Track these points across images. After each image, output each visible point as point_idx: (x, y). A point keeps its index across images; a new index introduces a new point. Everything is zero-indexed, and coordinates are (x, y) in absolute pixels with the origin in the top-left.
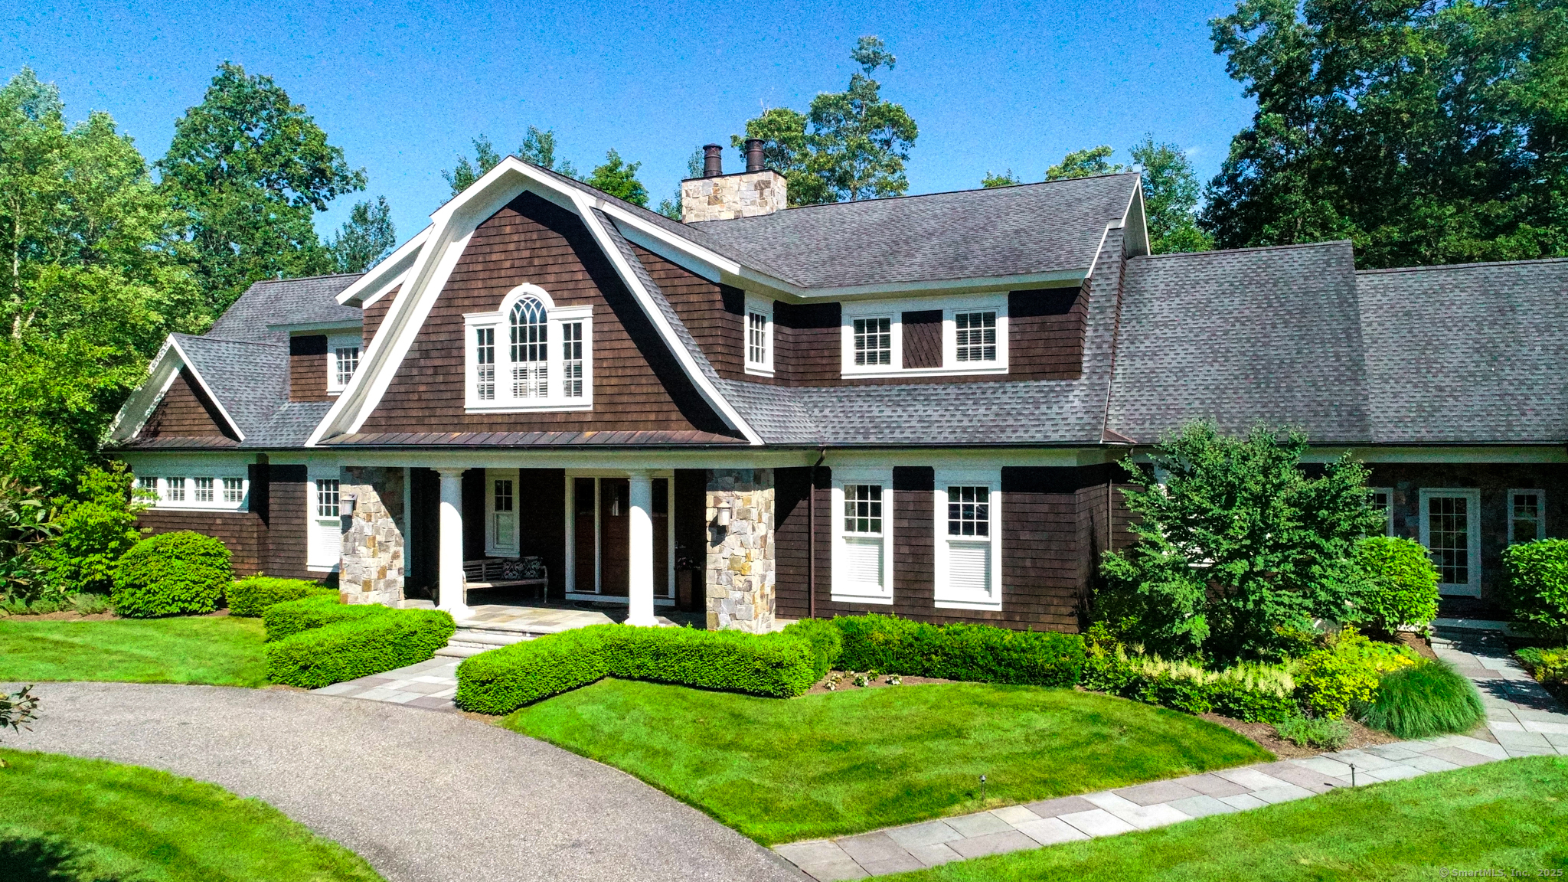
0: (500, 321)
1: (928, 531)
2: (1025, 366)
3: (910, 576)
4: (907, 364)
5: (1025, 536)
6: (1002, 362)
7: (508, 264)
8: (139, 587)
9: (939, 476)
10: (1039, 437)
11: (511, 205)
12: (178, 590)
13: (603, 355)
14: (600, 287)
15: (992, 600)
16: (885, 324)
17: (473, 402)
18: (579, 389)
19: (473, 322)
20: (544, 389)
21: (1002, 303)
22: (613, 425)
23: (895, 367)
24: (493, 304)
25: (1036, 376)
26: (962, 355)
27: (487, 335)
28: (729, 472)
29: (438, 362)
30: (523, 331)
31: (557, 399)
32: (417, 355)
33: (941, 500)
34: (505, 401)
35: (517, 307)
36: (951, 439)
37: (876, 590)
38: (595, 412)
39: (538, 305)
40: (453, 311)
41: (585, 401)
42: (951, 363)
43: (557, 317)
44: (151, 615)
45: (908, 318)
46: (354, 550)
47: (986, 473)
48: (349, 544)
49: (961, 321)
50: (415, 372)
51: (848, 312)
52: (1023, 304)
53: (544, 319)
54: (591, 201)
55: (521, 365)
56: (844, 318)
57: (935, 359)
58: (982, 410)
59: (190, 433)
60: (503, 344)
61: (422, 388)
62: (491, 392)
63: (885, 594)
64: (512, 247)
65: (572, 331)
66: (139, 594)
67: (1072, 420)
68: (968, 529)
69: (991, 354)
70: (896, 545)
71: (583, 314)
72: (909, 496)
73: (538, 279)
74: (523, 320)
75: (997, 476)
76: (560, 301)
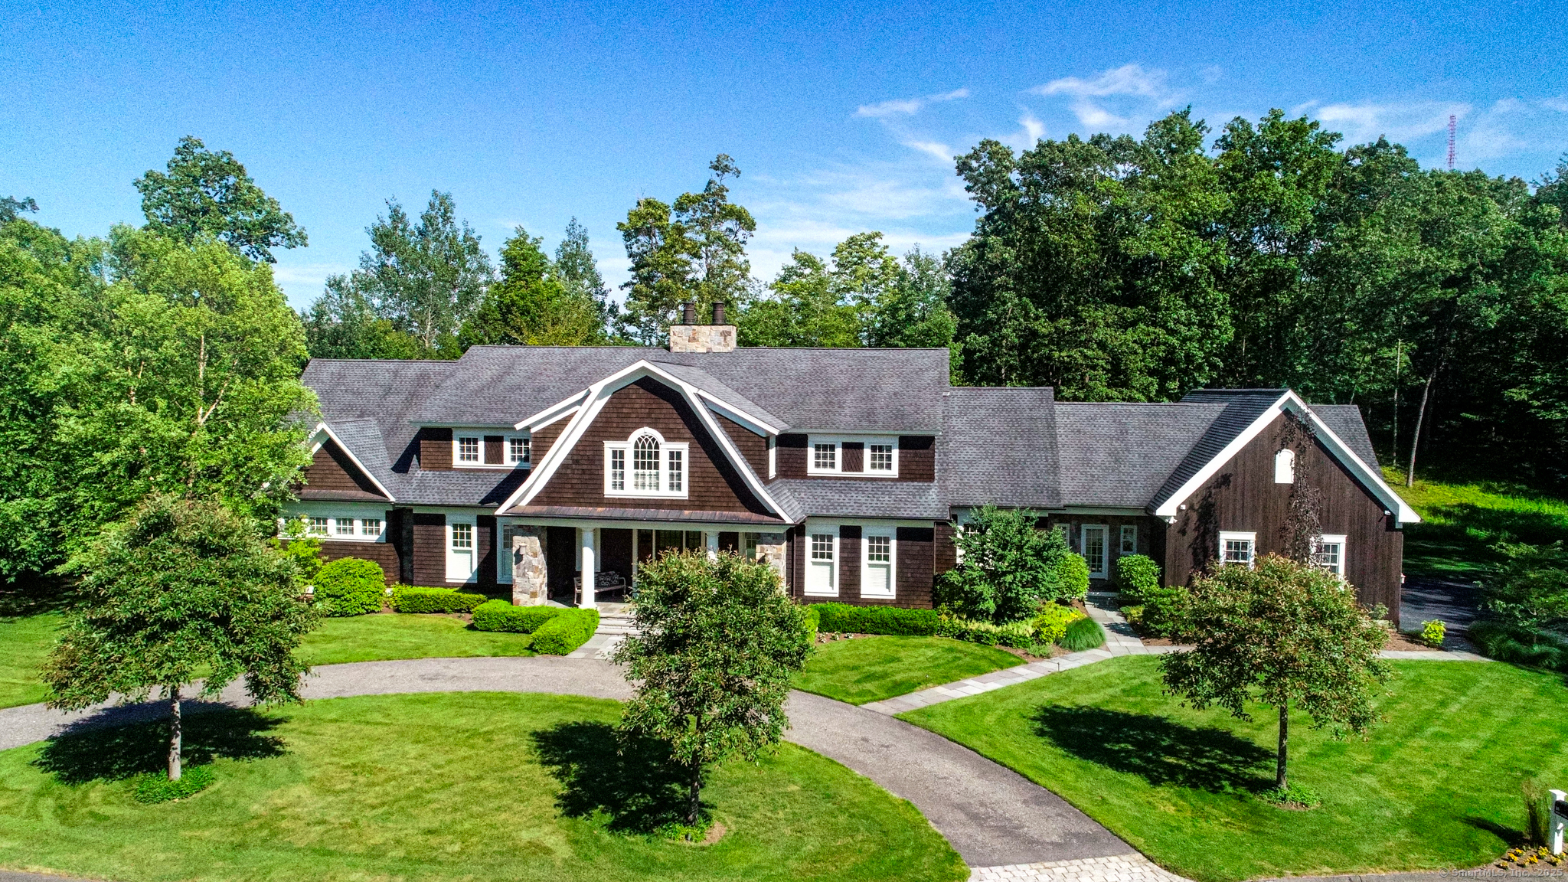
0: (628, 447)
1: (858, 558)
2: (906, 475)
3: (848, 582)
4: (844, 469)
5: (908, 561)
6: (894, 472)
7: (634, 415)
8: (339, 597)
9: (864, 531)
10: (918, 515)
11: (636, 383)
12: (364, 598)
13: (695, 470)
14: (693, 433)
15: (891, 594)
16: (832, 448)
17: (609, 491)
18: (679, 487)
19: (609, 447)
20: (657, 486)
21: (895, 442)
22: (701, 507)
23: (838, 471)
24: (624, 437)
25: (912, 480)
26: (873, 466)
27: (618, 455)
28: (769, 534)
29: (585, 467)
30: (643, 453)
31: (665, 492)
32: (570, 462)
33: (865, 544)
34: (630, 491)
35: (640, 440)
36: (874, 514)
37: (829, 589)
38: (689, 500)
39: (654, 440)
40: (596, 439)
41: (684, 494)
42: (868, 471)
43: (666, 448)
44: (347, 615)
45: (846, 446)
46: (524, 574)
47: (890, 530)
48: (521, 571)
49: (874, 449)
50: (569, 471)
51: (811, 440)
52: (906, 443)
53: (657, 446)
54: (695, 390)
55: (640, 471)
56: (809, 443)
57: (859, 467)
58: (887, 498)
59: (333, 488)
60: (629, 460)
61: (575, 481)
62: (622, 486)
63: (835, 592)
64: (637, 406)
65: (675, 456)
66: (338, 601)
67: (933, 506)
68: (879, 558)
69: (889, 467)
70: (841, 566)
71: (684, 447)
72: (848, 541)
73: (653, 425)
74: (643, 446)
75: (894, 532)
76: (668, 439)
